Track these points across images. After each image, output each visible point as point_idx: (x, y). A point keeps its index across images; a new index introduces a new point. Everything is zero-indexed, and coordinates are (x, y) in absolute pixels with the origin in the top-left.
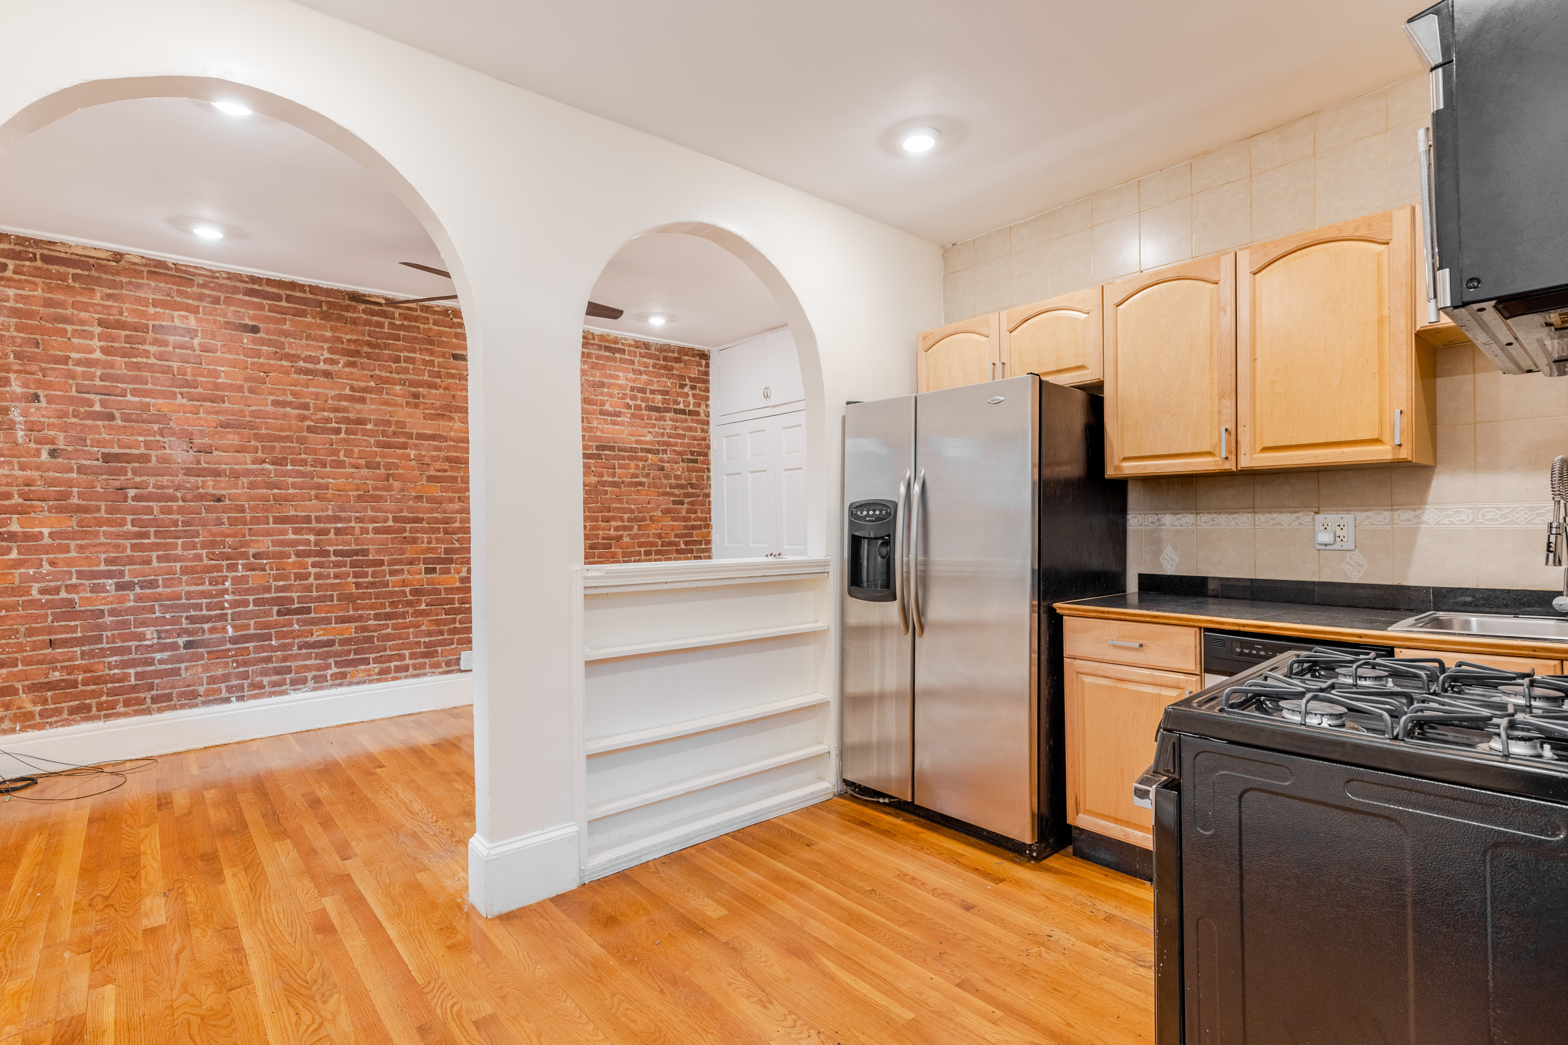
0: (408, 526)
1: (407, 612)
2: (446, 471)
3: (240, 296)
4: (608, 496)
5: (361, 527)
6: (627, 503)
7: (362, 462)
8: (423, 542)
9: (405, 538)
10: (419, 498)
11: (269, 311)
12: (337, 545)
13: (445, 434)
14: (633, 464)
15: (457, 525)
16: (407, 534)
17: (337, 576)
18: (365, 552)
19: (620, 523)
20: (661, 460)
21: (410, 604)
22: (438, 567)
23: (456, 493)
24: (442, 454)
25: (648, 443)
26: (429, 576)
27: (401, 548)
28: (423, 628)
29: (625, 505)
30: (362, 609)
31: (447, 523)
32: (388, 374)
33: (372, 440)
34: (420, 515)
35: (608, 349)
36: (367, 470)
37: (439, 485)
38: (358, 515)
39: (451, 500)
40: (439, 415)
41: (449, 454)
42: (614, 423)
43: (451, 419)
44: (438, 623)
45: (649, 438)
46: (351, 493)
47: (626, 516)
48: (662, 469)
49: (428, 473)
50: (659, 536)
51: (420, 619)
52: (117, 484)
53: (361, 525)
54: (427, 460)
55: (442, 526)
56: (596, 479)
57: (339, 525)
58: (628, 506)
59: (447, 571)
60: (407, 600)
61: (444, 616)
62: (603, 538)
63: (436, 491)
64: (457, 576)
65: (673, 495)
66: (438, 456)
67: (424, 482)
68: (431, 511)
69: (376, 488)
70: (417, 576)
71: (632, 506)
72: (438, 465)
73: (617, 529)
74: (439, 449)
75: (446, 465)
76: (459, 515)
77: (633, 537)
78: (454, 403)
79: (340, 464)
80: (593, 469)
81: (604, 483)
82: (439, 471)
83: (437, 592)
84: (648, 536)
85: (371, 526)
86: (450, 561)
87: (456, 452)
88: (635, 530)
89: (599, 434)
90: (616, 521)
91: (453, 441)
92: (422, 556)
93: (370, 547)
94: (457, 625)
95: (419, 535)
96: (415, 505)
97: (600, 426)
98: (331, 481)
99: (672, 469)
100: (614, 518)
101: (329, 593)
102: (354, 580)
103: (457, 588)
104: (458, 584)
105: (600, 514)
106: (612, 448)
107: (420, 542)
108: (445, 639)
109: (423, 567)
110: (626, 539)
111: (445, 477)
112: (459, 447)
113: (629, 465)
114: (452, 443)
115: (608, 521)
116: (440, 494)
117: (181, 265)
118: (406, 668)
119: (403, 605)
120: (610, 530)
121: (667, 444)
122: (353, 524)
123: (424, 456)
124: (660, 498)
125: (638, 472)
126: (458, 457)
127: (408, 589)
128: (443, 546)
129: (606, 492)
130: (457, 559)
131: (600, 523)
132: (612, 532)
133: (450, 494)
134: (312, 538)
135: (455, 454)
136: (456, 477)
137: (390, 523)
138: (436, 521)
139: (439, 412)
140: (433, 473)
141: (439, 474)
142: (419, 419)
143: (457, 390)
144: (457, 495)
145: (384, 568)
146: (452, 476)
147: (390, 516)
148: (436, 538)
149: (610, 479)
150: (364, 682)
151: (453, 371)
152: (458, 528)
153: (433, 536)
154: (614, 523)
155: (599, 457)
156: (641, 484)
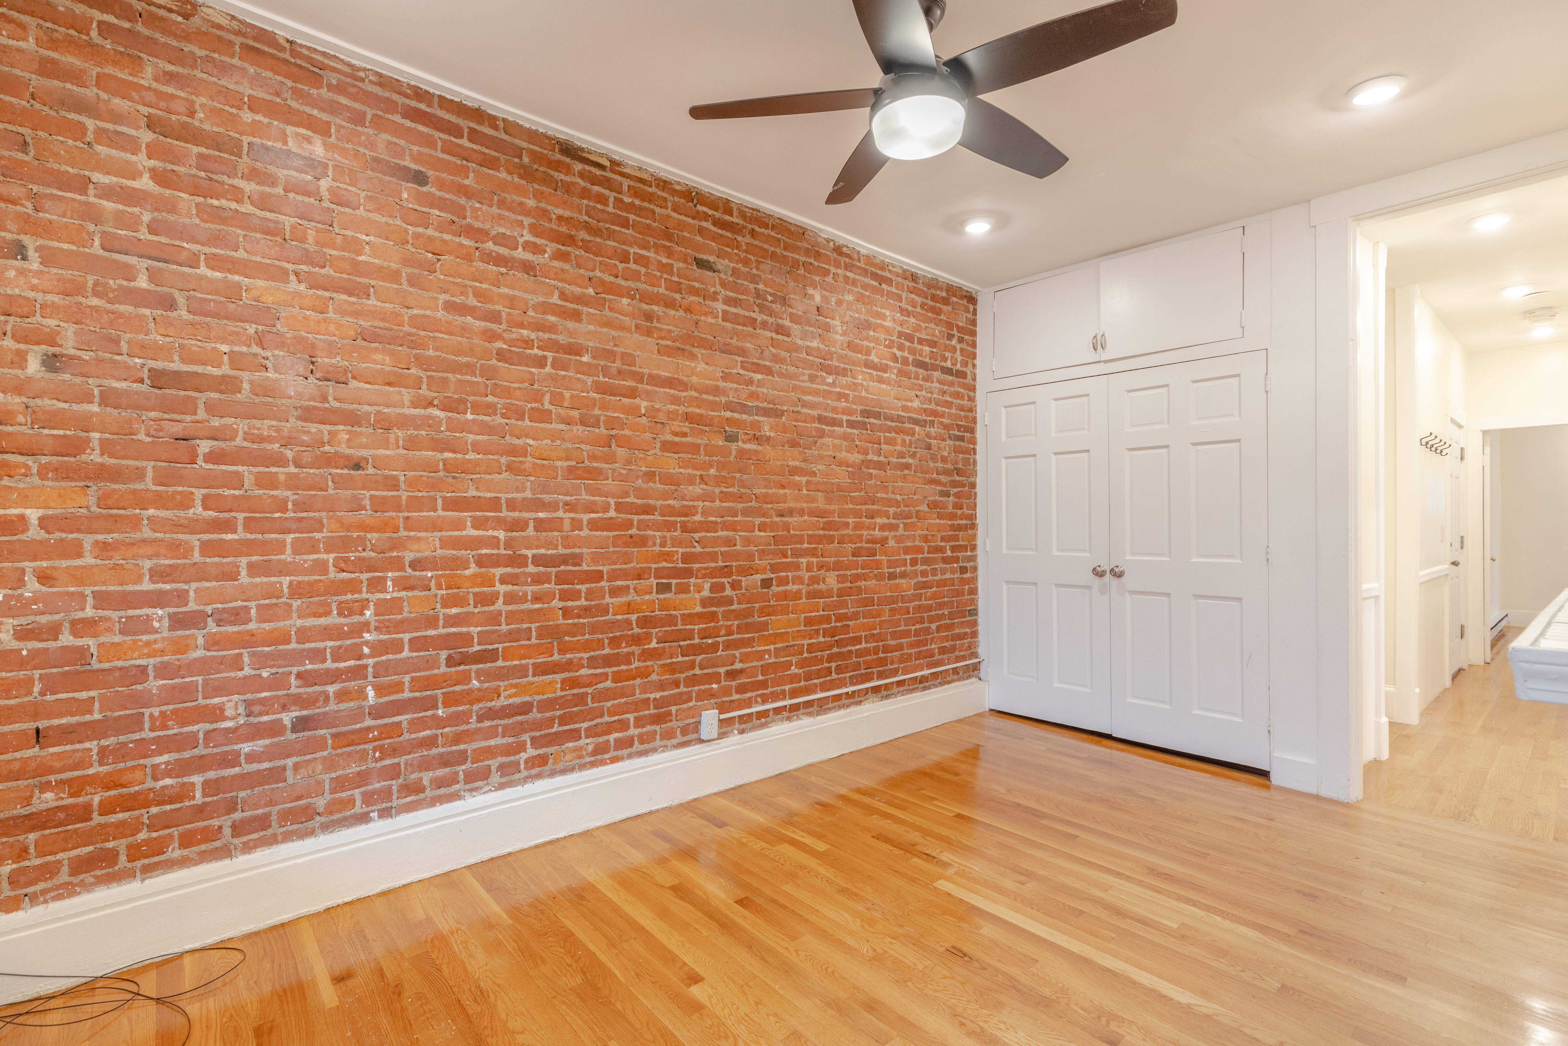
0: (636, 518)
1: (633, 653)
2: (685, 435)
3: (397, 118)
4: (873, 482)
5: (572, 519)
6: (893, 493)
7: (575, 414)
8: (654, 544)
9: (631, 537)
10: (650, 476)
11: (443, 151)
12: (538, 547)
13: (685, 379)
14: (899, 438)
15: (698, 518)
16: (633, 531)
17: (537, 599)
18: (576, 559)
19: (885, 521)
20: (928, 435)
21: (637, 640)
22: (674, 581)
23: (697, 469)
24: (682, 409)
25: (915, 410)
26: (662, 596)
27: (626, 553)
28: (654, 677)
29: (891, 496)
30: (572, 650)
31: (686, 515)
32: (612, 279)
33: (589, 380)
34: (652, 502)
35: (875, 276)
36: (581, 428)
37: (676, 456)
38: (568, 498)
39: (691, 481)
40: (678, 349)
41: (690, 410)
42: (881, 380)
43: (692, 356)
44: (672, 669)
45: (916, 404)
46: (559, 464)
47: (892, 510)
48: (929, 447)
49: (663, 438)
50: (925, 539)
51: (649, 663)
52: (177, 429)
53: (572, 515)
54: (662, 417)
55: (679, 519)
56: (861, 457)
57: (541, 515)
58: (893, 496)
59: (683, 589)
60: (632, 635)
61: (680, 659)
62: (868, 541)
63: (671, 464)
64: (697, 596)
65: (938, 483)
66: (676, 412)
67: (657, 450)
68: (666, 495)
69: (593, 457)
70: (647, 597)
71: (898, 497)
72: (676, 425)
73: (882, 528)
74: (676, 401)
75: (685, 427)
76: (701, 504)
77: (899, 539)
78: (696, 333)
79: (543, 416)
80: (857, 443)
81: (867, 463)
82: (676, 434)
83: (671, 620)
84: (914, 538)
85: (586, 517)
86: (688, 573)
87: (699, 407)
88: (901, 531)
89: (864, 394)
90: (881, 517)
91: (696, 390)
92: (654, 566)
93: (585, 550)
94: (697, 671)
95: (650, 532)
96: (644, 486)
97: (864, 383)
98: (531, 442)
99: (939, 448)
100: (878, 513)
101: (525, 626)
102: (561, 604)
103: (697, 614)
104: (699, 609)
105: (864, 507)
106: (877, 416)
107: (650, 543)
108: (681, 693)
109: (654, 581)
110: (892, 543)
111: (684, 444)
112: (703, 400)
113: (895, 439)
114: (694, 394)
115: (872, 518)
116: (677, 470)
117: (301, 46)
118: (628, 743)
119: (627, 643)
120: (874, 529)
121: (934, 413)
122: (560, 514)
123: (658, 410)
124: (927, 487)
125: (904, 449)
126: (701, 415)
127: (634, 617)
128: (680, 550)
129: (870, 476)
130: (698, 570)
131: (864, 519)
132: (877, 533)
133: (690, 471)
134: (501, 535)
135: (698, 411)
136: (699, 446)
137: (612, 514)
138: (670, 511)
139: (678, 344)
140: (669, 437)
141: (677, 439)
142: (652, 352)
143: (701, 314)
144: (698, 473)
145: (603, 583)
146: (693, 444)
147: (612, 501)
148: (673, 539)
149: (876, 458)
150: (572, 769)
151: (697, 285)
152: (699, 522)
153: (668, 534)
154: (879, 520)
155: (862, 426)
156: (907, 466)
